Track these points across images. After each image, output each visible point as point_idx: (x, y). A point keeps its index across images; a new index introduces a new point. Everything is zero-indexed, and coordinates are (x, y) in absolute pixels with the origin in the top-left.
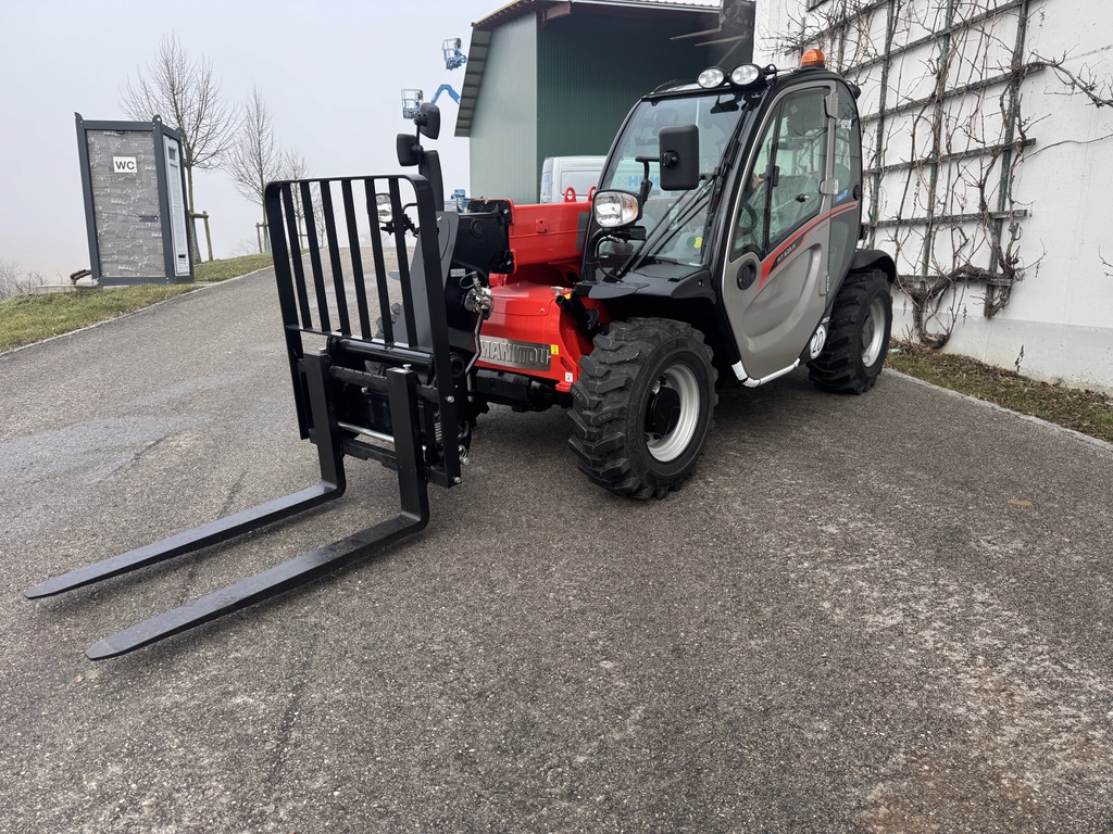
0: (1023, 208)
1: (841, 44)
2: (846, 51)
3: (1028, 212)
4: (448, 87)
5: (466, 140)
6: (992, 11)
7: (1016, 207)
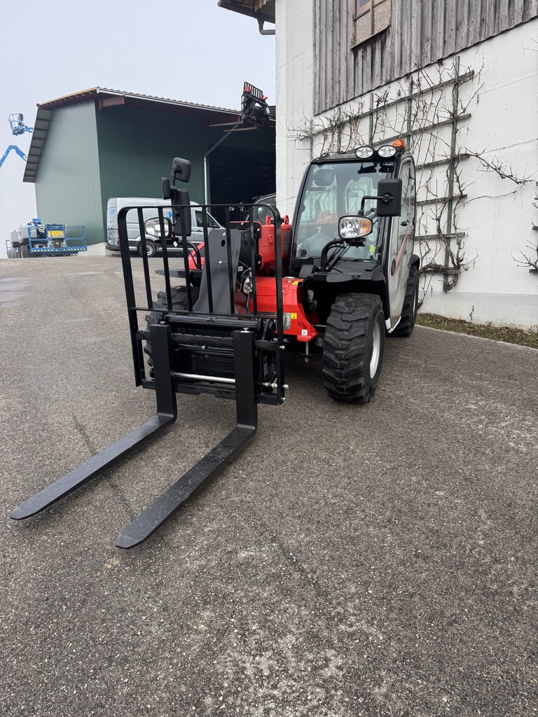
0: (463, 232)
1: (339, 136)
2: (342, 141)
3: (466, 234)
4: (15, 148)
5: (33, 184)
6: (436, 125)
7: (458, 231)
